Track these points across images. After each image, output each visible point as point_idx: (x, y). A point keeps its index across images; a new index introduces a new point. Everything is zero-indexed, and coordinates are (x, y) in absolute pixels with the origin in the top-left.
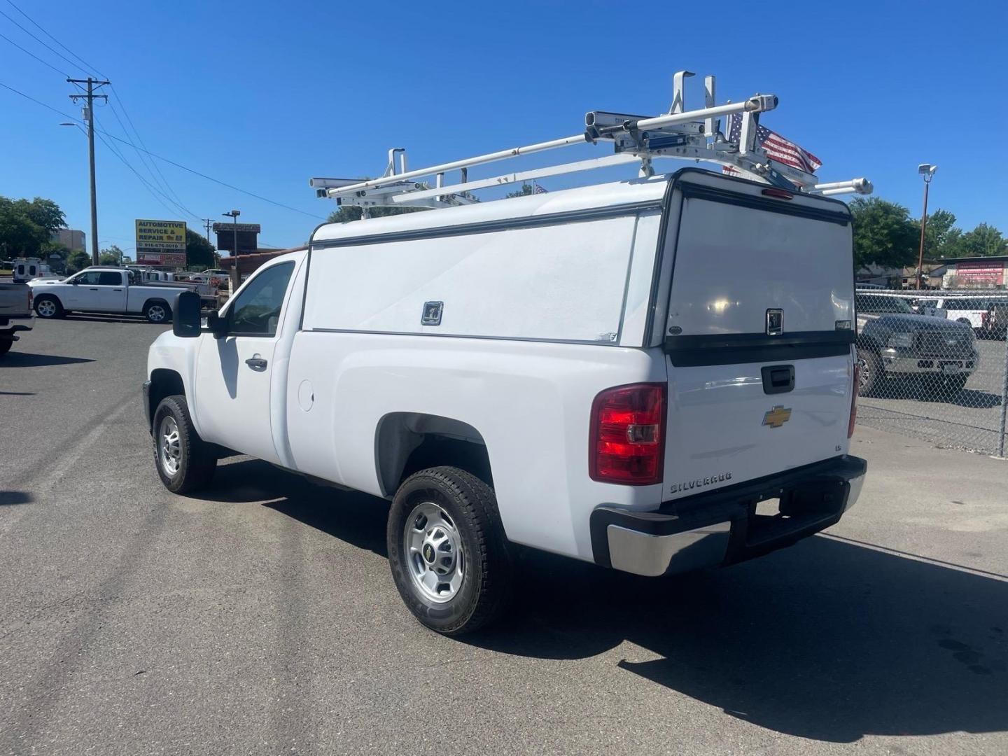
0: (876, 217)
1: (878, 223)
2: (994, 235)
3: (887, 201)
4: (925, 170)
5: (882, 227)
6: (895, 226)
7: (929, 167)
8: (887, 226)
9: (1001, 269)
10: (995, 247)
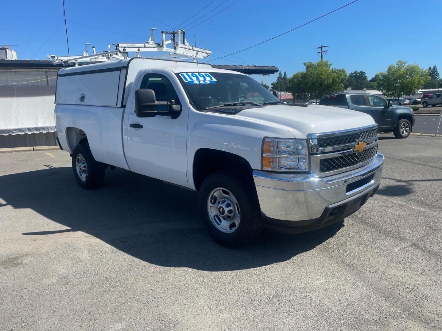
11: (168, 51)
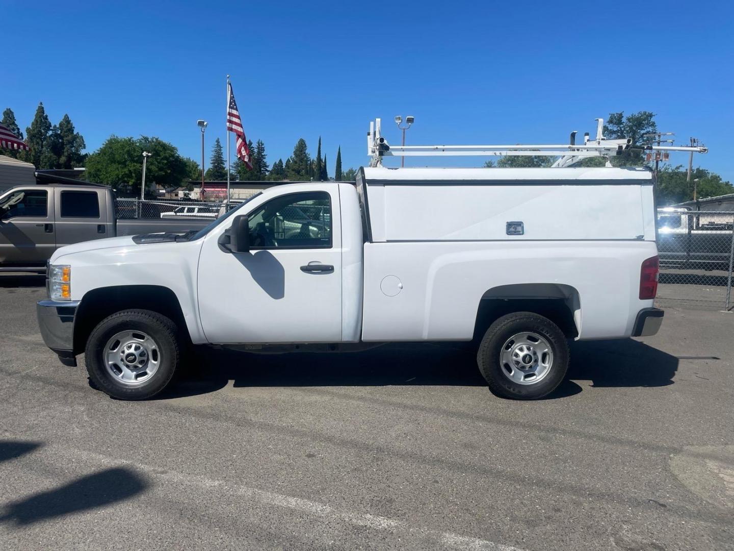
0: (158, 152)
1: (160, 156)
2: (195, 166)
3: (164, 141)
4: (201, 124)
5: (162, 158)
6: (171, 158)
7: (204, 122)
8: (166, 158)
9: (225, 189)
10: (197, 173)
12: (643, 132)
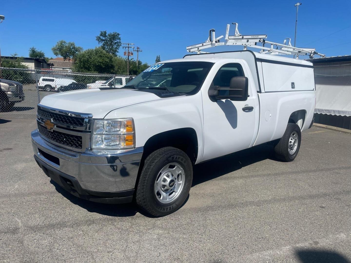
11: (219, 45)
12: (116, 42)
